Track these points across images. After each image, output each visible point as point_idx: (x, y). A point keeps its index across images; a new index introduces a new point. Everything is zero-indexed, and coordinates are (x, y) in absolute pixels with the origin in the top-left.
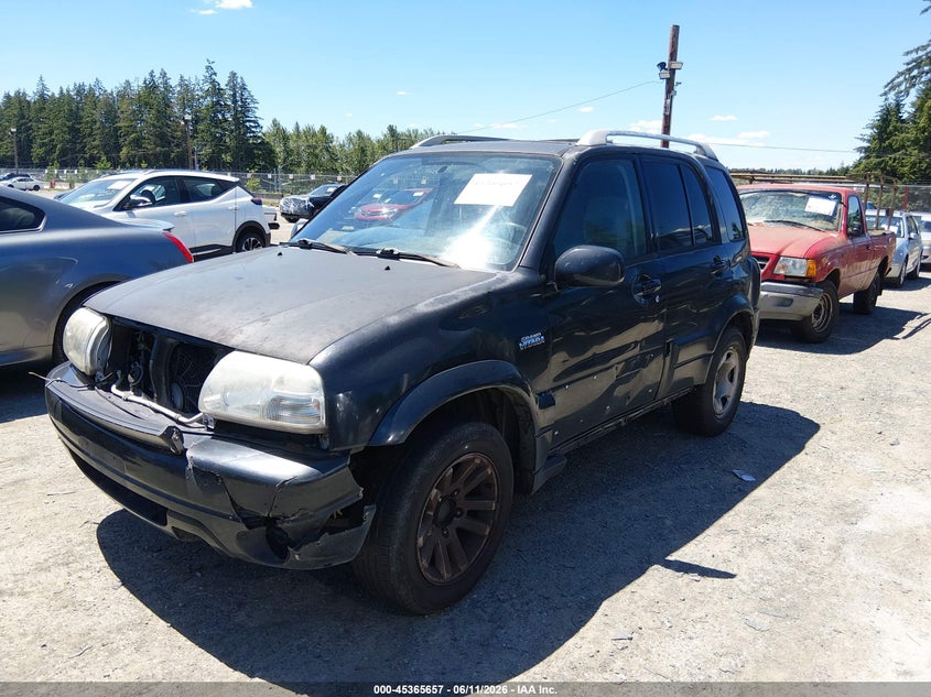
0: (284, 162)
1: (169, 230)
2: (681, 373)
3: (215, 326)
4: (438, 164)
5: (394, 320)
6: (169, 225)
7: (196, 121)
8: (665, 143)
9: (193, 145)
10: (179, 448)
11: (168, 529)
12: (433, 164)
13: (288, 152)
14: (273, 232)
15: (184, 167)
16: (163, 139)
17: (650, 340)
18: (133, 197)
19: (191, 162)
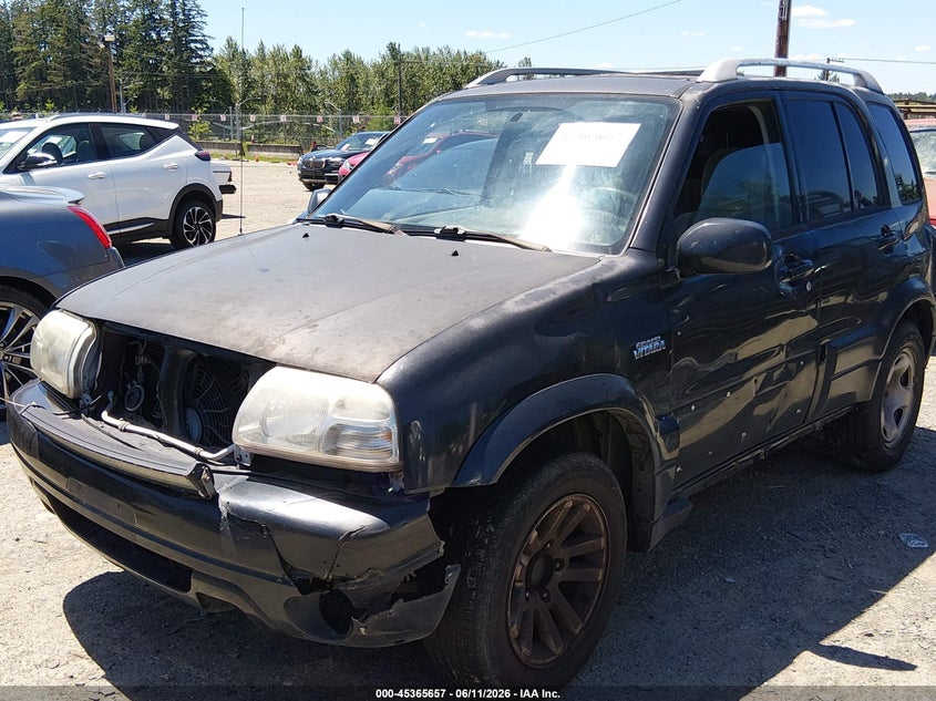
0: (244, 98)
1: (77, 202)
2: (839, 388)
3: (249, 334)
4: (507, 110)
5: (478, 323)
6: (77, 195)
7: (121, 42)
8: (781, 70)
9: (116, 75)
10: (210, 493)
11: (191, 594)
12: (502, 110)
13: (249, 84)
14: (226, 198)
15: (107, 109)
16: (75, 68)
17: (794, 344)
18: (32, 152)
19: (114, 100)
